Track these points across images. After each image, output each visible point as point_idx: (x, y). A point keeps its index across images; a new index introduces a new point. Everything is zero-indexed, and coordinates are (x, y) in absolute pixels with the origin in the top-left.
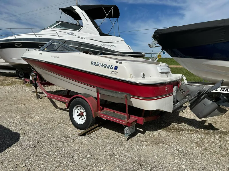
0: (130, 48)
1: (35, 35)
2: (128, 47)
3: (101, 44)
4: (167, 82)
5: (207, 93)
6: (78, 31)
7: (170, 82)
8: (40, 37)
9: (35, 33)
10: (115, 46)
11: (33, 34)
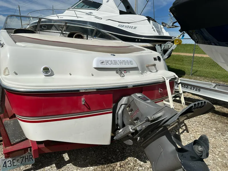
0: (154, 30)
1: (58, 16)
2: (153, 28)
3: (119, 25)
4: (82, 90)
5: (164, 126)
6: (97, 10)
7: (97, 89)
8: (61, 19)
9: (58, 15)
10: (135, 28)
11: (56, 15)
